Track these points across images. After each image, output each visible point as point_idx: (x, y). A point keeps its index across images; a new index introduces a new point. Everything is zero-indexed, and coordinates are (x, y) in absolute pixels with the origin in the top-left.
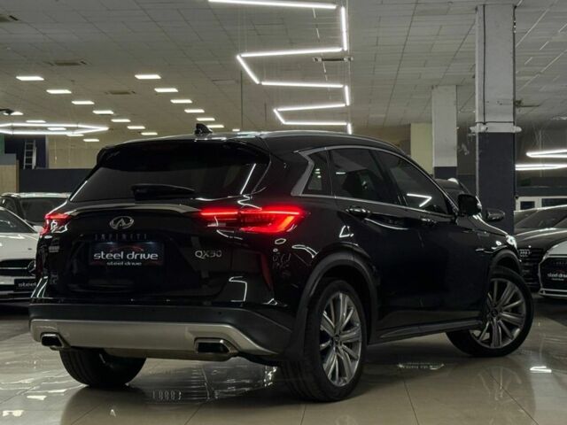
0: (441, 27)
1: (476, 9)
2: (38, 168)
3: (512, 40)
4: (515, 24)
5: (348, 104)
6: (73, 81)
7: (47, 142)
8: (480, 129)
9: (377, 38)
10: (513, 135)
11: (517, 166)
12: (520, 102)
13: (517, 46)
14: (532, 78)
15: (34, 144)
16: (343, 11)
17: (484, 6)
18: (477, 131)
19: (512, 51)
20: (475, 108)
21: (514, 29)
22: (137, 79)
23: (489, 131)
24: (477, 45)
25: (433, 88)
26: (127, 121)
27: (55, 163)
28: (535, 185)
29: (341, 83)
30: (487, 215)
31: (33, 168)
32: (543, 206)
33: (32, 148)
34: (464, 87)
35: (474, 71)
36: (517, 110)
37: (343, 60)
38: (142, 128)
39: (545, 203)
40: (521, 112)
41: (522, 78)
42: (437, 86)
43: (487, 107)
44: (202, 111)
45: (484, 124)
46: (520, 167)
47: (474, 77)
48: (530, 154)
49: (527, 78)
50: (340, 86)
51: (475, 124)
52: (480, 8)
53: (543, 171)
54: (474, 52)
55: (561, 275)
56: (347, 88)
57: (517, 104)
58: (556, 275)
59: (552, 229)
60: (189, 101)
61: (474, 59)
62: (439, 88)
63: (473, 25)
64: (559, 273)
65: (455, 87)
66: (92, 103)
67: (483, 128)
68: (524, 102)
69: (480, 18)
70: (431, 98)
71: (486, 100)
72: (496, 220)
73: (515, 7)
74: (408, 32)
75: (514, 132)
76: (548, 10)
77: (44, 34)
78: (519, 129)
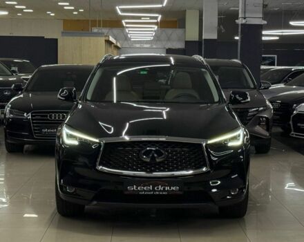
18: (240, 23)
23: (247, 23)
45: (245, 18)
51: (238, 19)
57: (265, 6)
67: (244, 21)
68: (269, 5)
75: (262, 24)
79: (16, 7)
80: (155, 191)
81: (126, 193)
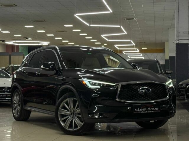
6: (44, 27)
8: (176, 42)
26: (67, 41)
29: (119, 25)
30: (166, 72)
37: (133, 19)
42: (170, 28)
43: (179, 34)
45: (178, 40)
66: (53, 35)
71: (179, 32)
72: (169, 74)
77: (28, 11)
80: (148, 111)
81: (134, 113)
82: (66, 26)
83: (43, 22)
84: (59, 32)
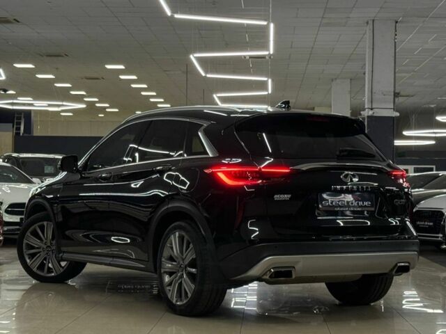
0: (340, 35)
1: (367, 23)
2: (25, 135)
3: (394, 47)
4: (396, 35)
5: (270, 92)
6: (57, 69)
7: (32, 115)
8: (368, 113)
9: (292, 42)
10: (392, 118)
11: (395, 141)
12: (398, 94)
13: (397, 50)
14: (408, 75)
15: (23, 116)
16: (272, 26)
17: (373, 20)
18: (366, 115)
19: (393, 55)
20: (364, 96)
21: (395, 39)
22: (106, 68)
23: (375, 115)
24: (367, 50)
25: (332, 80)
26: (96, 100)
27: (38, 131)
28: (409, 156)
29: (266, 77)
31: (21, 134)
32: (415, 172)
33: (21, 119)
34: (356, 81)
35: (365, 69)
36: (396, 99)
37: (265, 58)
38: (107, 105)
39: (416, 170)
40: (400, 100)
41: (400, 75)
42: (336, 79)
44: (154, 94)
45: (372, 109)
46: (398, 143)
47: (364, 74)
48: (406, 133)
49: (404, 75)
50: (265, 79)
51: (364, 110)
52: (371, 22)
53: (415, 146)
54: (365, 54)
55: (426, 223)
56: (270, 81)
57: (396, 95)
58: (423, 223)
59: (421, 189)
60: (145, 86)
61: (365, 59)
62: (338, 80)
63: (364, 34)
64: (425, 222)
65: (349, 80)
67: (371, 113)
68: (402, 93)
69: (370, 30)
70: (331, 88)
71: (373, 91)
73: (397, 22)
74: (316, 38)
75: (394, 116)
76: (421, 25)
77: (38, 33)
78: (398, 114)
79: (98, 105)
82: (109, 67)
83: (63, 56)
84: (87, 79)
